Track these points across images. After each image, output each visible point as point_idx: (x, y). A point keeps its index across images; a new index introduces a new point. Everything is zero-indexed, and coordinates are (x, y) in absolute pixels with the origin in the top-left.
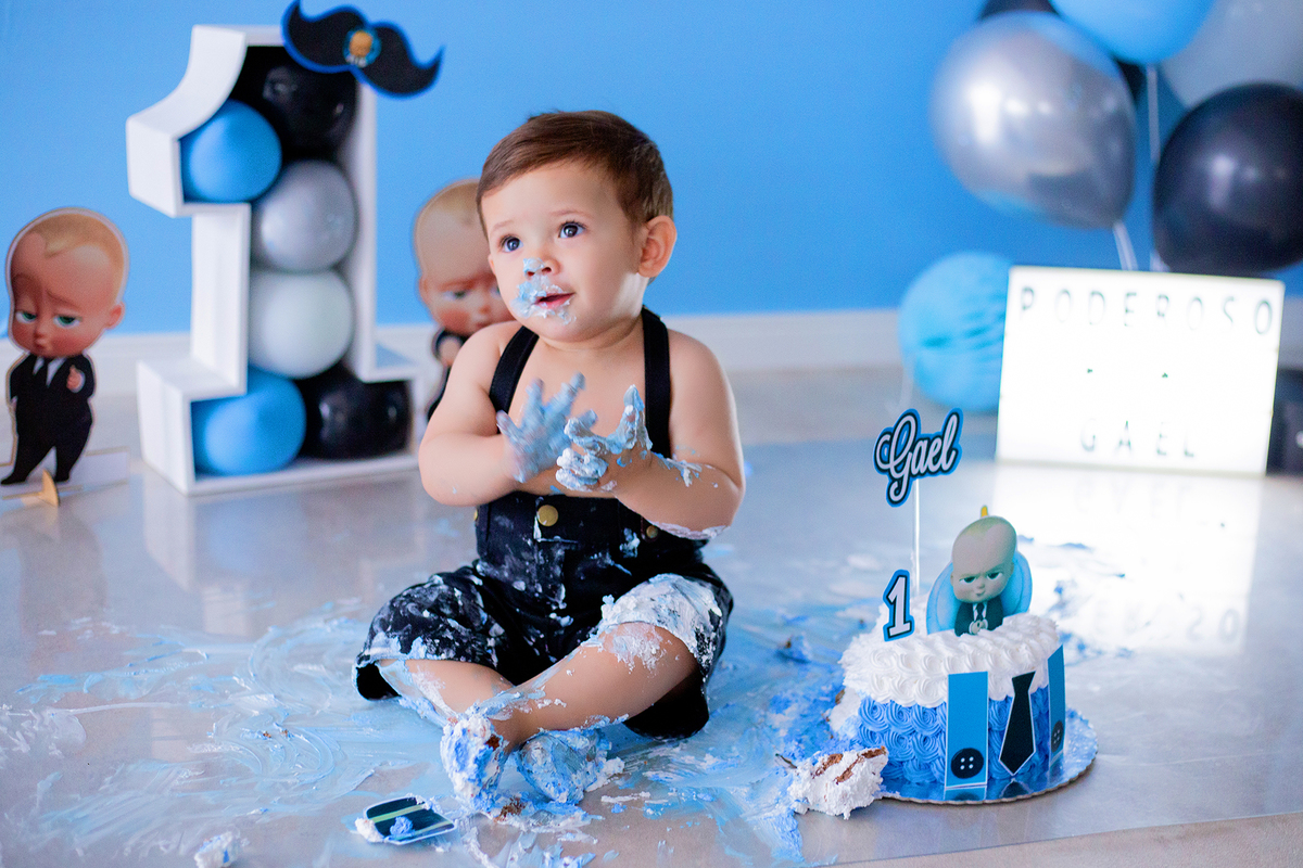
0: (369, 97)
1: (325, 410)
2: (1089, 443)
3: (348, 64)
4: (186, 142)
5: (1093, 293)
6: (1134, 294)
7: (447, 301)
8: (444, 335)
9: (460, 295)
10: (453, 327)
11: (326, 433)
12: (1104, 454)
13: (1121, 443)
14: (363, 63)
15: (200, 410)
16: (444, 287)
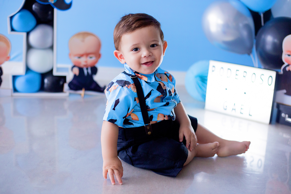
0: (56, 11)
1: (46, 81)
2: (225, 108)
3: (49, 2)
4: (11, 18)
5: (228, 69)
6: (238, 71)
7: (76, 59)
8: (74, 66)
9: (79, 58)
10: (77, 65)
11: (46, 86)
12: (229, 111)
13: (233, 109)
14: (53, 2)
15: (15, 78)
16: (75, 55)
